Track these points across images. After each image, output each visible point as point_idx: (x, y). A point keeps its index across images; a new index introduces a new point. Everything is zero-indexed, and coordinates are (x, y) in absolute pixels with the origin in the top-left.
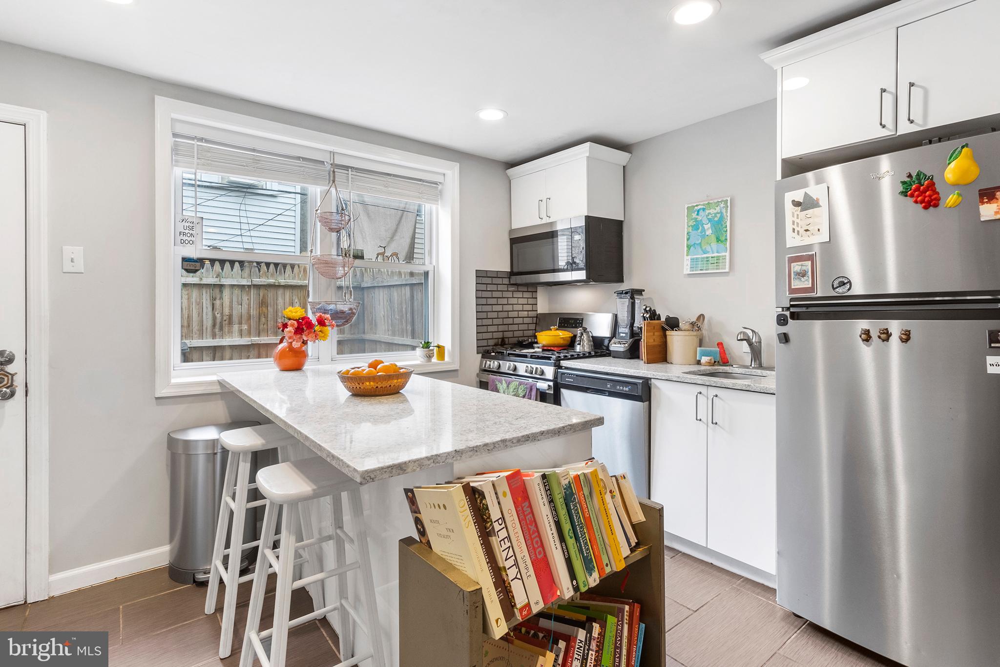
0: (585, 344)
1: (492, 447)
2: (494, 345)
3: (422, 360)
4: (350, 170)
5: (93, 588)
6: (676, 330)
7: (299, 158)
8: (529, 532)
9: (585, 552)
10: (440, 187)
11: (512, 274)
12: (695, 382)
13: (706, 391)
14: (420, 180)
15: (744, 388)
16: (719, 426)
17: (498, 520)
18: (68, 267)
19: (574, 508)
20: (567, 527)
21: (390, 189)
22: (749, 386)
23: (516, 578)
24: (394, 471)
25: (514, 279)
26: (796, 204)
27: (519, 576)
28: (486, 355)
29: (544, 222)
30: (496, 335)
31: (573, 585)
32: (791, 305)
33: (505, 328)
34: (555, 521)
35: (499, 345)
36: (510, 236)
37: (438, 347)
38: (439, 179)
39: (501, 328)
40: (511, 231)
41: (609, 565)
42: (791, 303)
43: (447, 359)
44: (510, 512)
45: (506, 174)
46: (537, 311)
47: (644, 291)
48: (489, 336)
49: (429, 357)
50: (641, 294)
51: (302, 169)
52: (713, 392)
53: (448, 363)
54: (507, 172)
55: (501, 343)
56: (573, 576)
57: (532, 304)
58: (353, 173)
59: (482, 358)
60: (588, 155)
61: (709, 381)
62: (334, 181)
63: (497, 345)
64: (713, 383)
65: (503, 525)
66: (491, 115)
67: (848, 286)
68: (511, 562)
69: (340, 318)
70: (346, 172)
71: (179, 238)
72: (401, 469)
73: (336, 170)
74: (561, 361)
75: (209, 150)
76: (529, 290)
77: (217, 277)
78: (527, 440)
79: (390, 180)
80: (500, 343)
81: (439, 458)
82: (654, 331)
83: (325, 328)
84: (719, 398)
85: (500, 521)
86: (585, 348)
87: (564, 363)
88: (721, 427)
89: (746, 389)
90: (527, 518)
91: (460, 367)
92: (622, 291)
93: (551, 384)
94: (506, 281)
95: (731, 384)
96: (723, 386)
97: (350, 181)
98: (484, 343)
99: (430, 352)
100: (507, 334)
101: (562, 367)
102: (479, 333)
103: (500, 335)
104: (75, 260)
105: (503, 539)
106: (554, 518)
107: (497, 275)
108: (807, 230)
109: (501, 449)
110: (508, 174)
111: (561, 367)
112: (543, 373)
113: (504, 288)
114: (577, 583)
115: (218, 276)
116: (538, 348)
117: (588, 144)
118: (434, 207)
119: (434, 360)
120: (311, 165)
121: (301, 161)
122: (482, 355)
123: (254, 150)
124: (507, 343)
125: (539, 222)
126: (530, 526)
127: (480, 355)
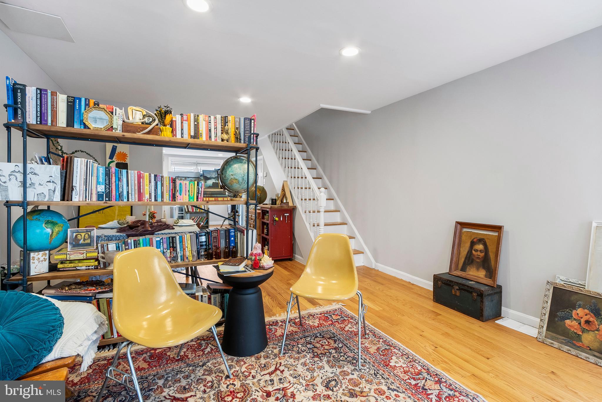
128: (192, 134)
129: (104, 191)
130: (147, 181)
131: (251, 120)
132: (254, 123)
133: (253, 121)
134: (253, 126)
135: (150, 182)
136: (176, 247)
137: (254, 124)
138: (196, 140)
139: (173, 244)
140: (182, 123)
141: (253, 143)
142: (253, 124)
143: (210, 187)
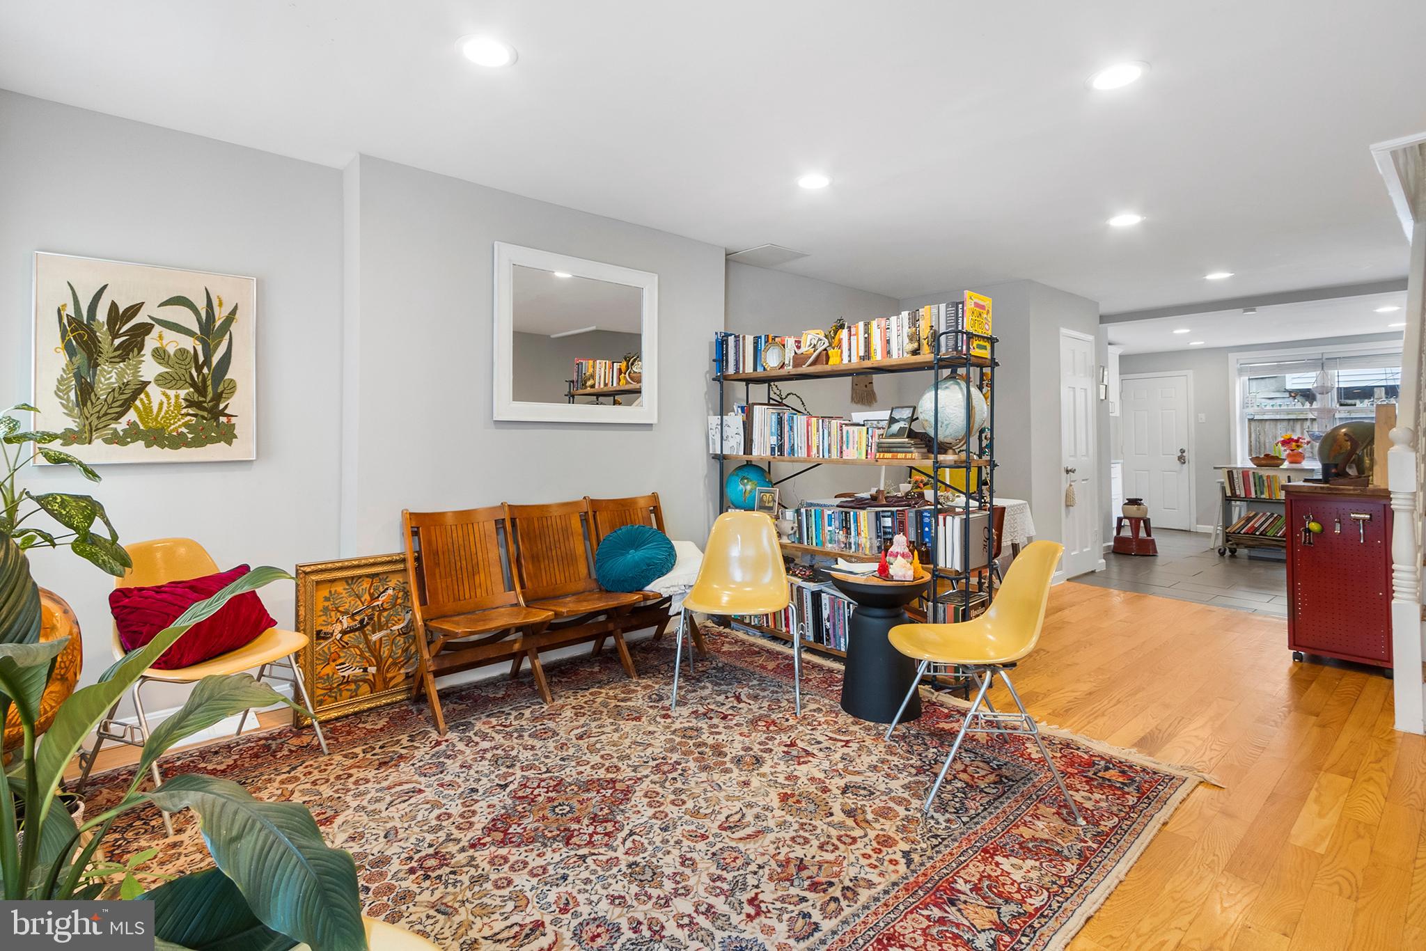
7: (1304, 360)
8: (1246, 482)
9: (1262, 490)
17: (1236, 479)
18: (1200, 421)
19: (1261, 482)
20: (1258, 483)
31: (1255, 495)
56: (1257, 493)
58: (1340, 360)
62: (1323, 368)
65: (1238, 481)
70: (1335, 361)
73: (1325, 361)
75: (1255, 367)
79: (1373, 358)
104: (1202, 418)
106: (1254, 481)
120: (1312, 362)
121: (1306, 361)
123: (1278, 362)
128: (862, 353)
129: (775, 443)
130: (814, 429)
131: (957, 304)
132: (963, 309)
133: (960, 306)
134: (960, 315)
135: (818, 431)
136: (850, 528)
137: (963, 312)
138: (866, 361)
139: (846, 523)
140: (850, 339)
141: (962, 347)
142: (960, 311)
143: (893, 436)
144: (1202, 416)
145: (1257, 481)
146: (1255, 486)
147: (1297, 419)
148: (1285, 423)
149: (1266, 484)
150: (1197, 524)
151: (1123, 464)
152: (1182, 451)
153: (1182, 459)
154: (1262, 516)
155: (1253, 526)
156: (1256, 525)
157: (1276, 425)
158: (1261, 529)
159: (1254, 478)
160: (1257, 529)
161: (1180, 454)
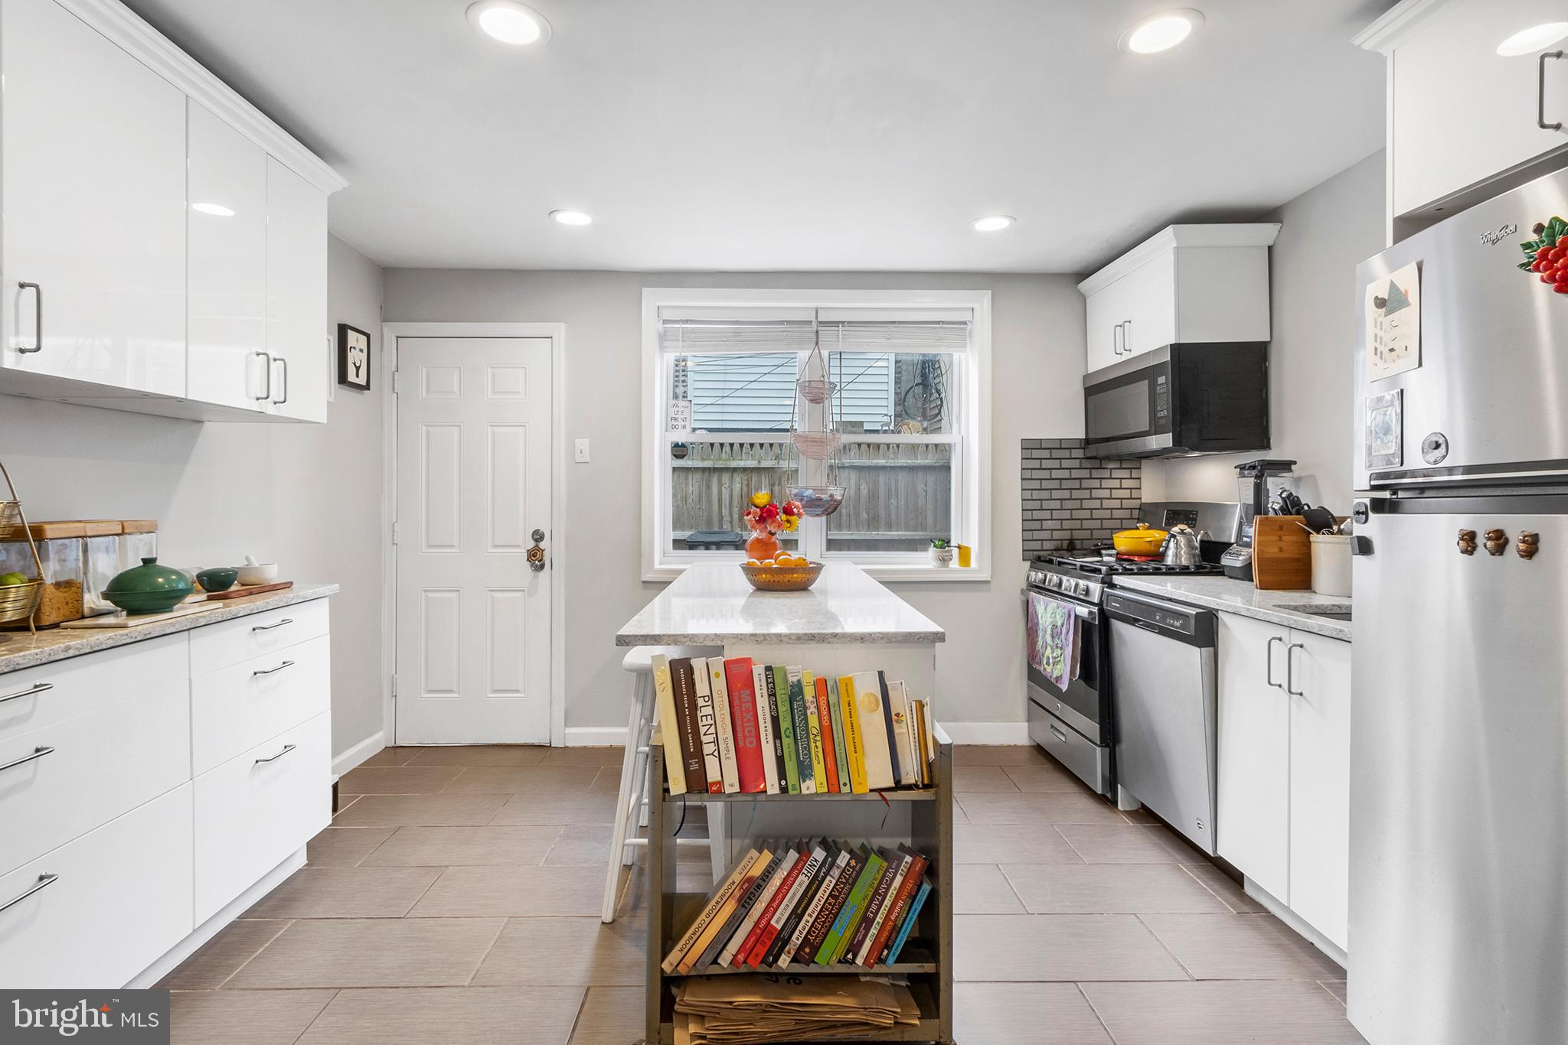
0: (1182, 552)
1: (762, 638)
2: (1055, 550)
3: (934, 563)
4: (840, 325)
5: (593, 748)
6: (1323, 534)
7: (782, 322)
8: (742, 720)
9: (801, 756)
10: (969, 326)
11: (1087, 442)
12: (1269, 619)
13: (1288, 636)
14: (938, 323)
15: (1334, 635)
16: (1305, 698)
17: (704, 697)
18: (579, 458)
19: (797, 709)
20: (785, 724)
21: (894, 341)
22: (1341, 631)
23: (712, 754)
24: (648, 640)
25: (1092, 451)
26: (1380, 303)
27: (716, 753)
28: (1039, 561)
29: (1124, 358)
30: (1057, 535)
31: (780, 784)
32: (1371, 486)
33: (1077, 524)
34: (772, 715)
35: (1064, 550)
36: (1084, 384)
37: (959, 547)
38: (966, 316)
39: (1067, 525)
40: (1086, 377)
41: (848, 784)
42: (1373, 483)
43: (974, 564)
44: (719, 693)
45: (1079, 290)
46: (1140, 499)
47: (1295, 463)
48: (1046, 535)
49: (944, 561)
50: (1290, 470)
51: (784, 334)
52: (1298, 638)
53: (974, 571)
54: (1079, 288)
55: (1068, 547)
56: (782, 774)
57: (1131, 489)
58: (844, 328)
59: (1031, 567)
60: (1175, 244)
61: (1288, 619)
62: (817, 343)
63: (1060, 550)
64: (1292, 622)
65: (710, 703)
66: (993, 224)
67: (1442, 450)
68: (711, 738)
69: (818, 506)
70: (836, 328)
71: (670, 423)
72: (655, 640)
73: (820, 328)
74: (1114, 576)
75: (693, 331)
76: (1123, 466)
77: (775, 459)
78: (812, 640)
79: (895, 330)
80: (1065, 547)
81: (696, 638)
82: (1281, 533)
83: (793, 518)
84: (1305, 650)
85: (706, 699)
86: (1183, 559)
87: (1118, 580)
88: (1308, 702)
89: (1337, 637)
90: (743, 705)
91: (992, 578)
92: (1245, 464)
93: (1095, 609)
94: (1079, 453)
95: (1316, 626)
96: (1306, 629)
97: (841, 340)
98: (1037, 545)
99: (944, 554)
100: (1077, 535)
101: (1116, 585)
102: (1026, 530)
103: (1066, 535)
104: (583, 451)
105: (706, 716)
106: (771, 712)
107: (1061, 445)
108: (1392, 350)
109: (774, 644)
110: (1082, 291)
111: (1113, 586)
112: (1087, 592)
113: (1076, 463)
114: (786, 784)
115: (777, 458)
116: (1110, 555)
117: (1170, 229)
118: (963, 356)
119: (954, 564)
120: (795, 327)
121: (785, 325)
122: (1032, 562)
123: (736, 322)
124: (1078, 546)
125: (1118, 359)
126: (744, 714)
127: (1028, 563)
144: (583, 443)
145: (783, 709)
146: (777, 735)
147: (715, 469)
148: (698, 476)
149: (813, 721)
150: (566, 725)
151: (336, 603)
152: (538, 537)
153: (536, 559)
154: (796, 868)
155: (762, 930)
156: (778, 921)
157: (687, 478)
158: (796, 939)
159: (772, 695)
160: (781, 941)
161: (531, 544)
